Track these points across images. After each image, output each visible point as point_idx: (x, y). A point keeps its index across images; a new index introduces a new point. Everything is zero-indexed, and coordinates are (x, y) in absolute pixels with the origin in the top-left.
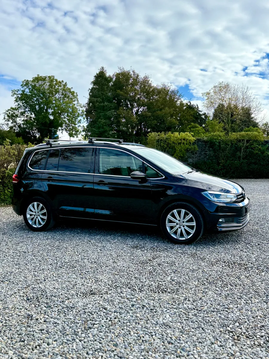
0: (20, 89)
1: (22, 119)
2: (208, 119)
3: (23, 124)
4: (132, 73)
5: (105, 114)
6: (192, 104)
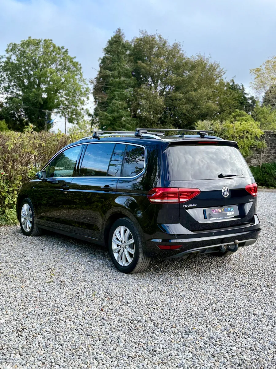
0: (5, 55)
1: (5, 96)
2: (257, 105)
3: (6, 103)
4: (157, 38)
5: (121, 93)
6: (235, 84)
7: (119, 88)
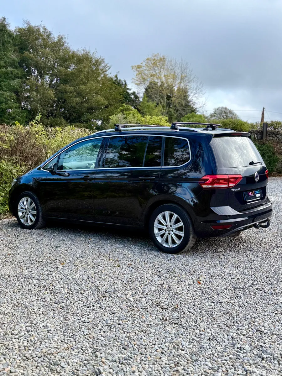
7: (5, 78)
